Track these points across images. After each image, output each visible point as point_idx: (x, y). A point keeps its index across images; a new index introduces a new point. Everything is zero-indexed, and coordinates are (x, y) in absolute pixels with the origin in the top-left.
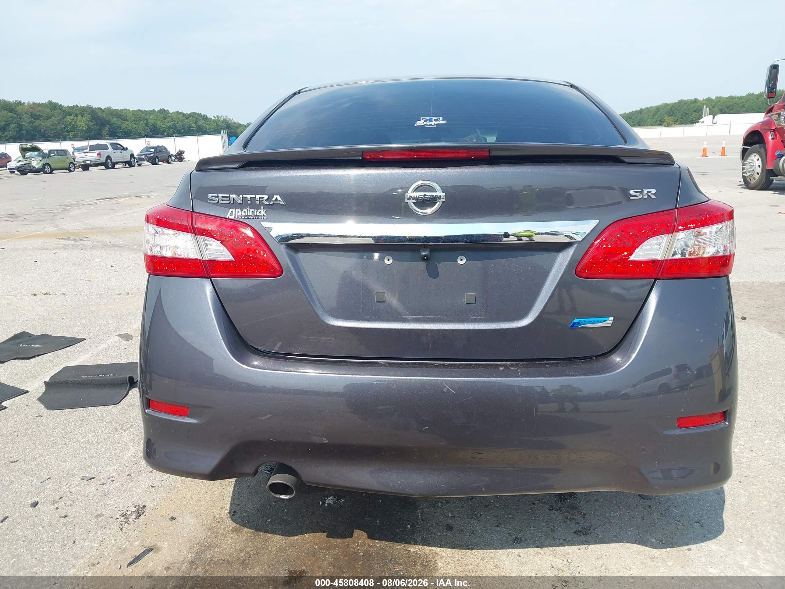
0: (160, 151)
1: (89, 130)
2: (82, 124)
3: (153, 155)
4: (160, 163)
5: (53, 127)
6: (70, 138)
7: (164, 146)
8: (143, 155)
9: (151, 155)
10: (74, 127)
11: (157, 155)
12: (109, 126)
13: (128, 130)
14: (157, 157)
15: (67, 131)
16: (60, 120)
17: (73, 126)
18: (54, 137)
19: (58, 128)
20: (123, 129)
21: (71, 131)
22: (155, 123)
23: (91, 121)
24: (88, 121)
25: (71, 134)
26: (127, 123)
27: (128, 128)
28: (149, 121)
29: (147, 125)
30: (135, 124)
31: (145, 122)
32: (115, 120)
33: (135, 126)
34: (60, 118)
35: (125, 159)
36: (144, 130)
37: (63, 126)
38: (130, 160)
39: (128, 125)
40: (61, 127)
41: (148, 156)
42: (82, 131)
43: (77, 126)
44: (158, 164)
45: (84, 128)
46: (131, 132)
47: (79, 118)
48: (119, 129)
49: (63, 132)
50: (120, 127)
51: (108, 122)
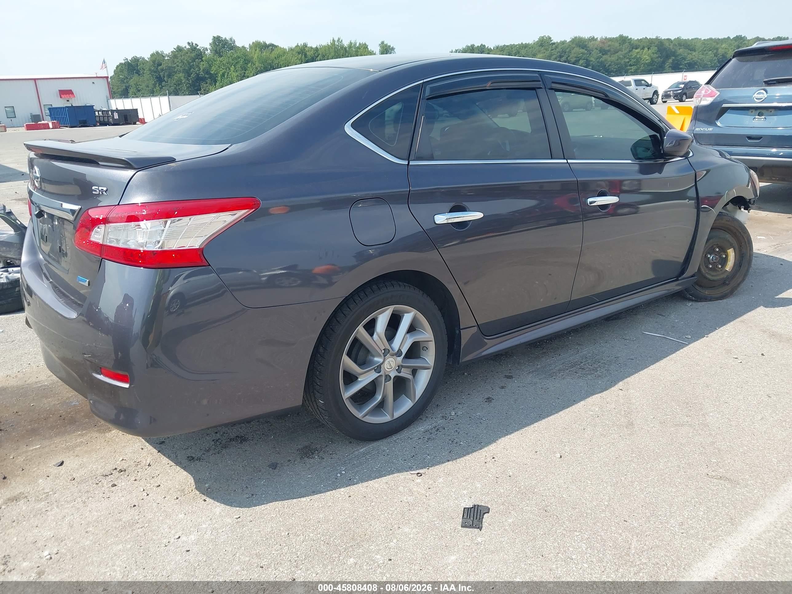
0: (690, 87)
1: (652, 62)
2: (647, 56)
3: (681, 91)
4: (687, 100)
5: (618, 61)
6: (631, 72)
7: (697, 81)
8: (670, 91)
9: (679, 91)
10: (638, 61)
11: (685, 91)
12: (673, 58)
13: (693, 61)
14: (685, 94)
15: (631, 65)
16: (626, 54)
17: (637, 59)
18: (616, 71)
19: (622, 62)
20: (689, 60)
21: (634, 65)
22: (726, 53)
23: (656, 53)
24: (653, 53)
25: (634, 68)
26: (694, 53)
27: (693, 59)
28: (720, 50)
29: (716, 55)
30: (703, 54)
31: (715, 51)
32: (681, 51)
33: (701, 56)
34: (626, 51)
35: (647, 96)
36: (711, 61)
37: (628, 60)
38: (653, 96)
39: (695, 56)
40: (625, 62)
41: (675, 92)
42: (644, 64)
43: (641, 59)
44: (684, 101)
45: (647, 61)
46: (695, 64)
47: (645, 51)
48: (684, 61)
49: (626, 66)
50: (684, 59)
51: (674, 54)
